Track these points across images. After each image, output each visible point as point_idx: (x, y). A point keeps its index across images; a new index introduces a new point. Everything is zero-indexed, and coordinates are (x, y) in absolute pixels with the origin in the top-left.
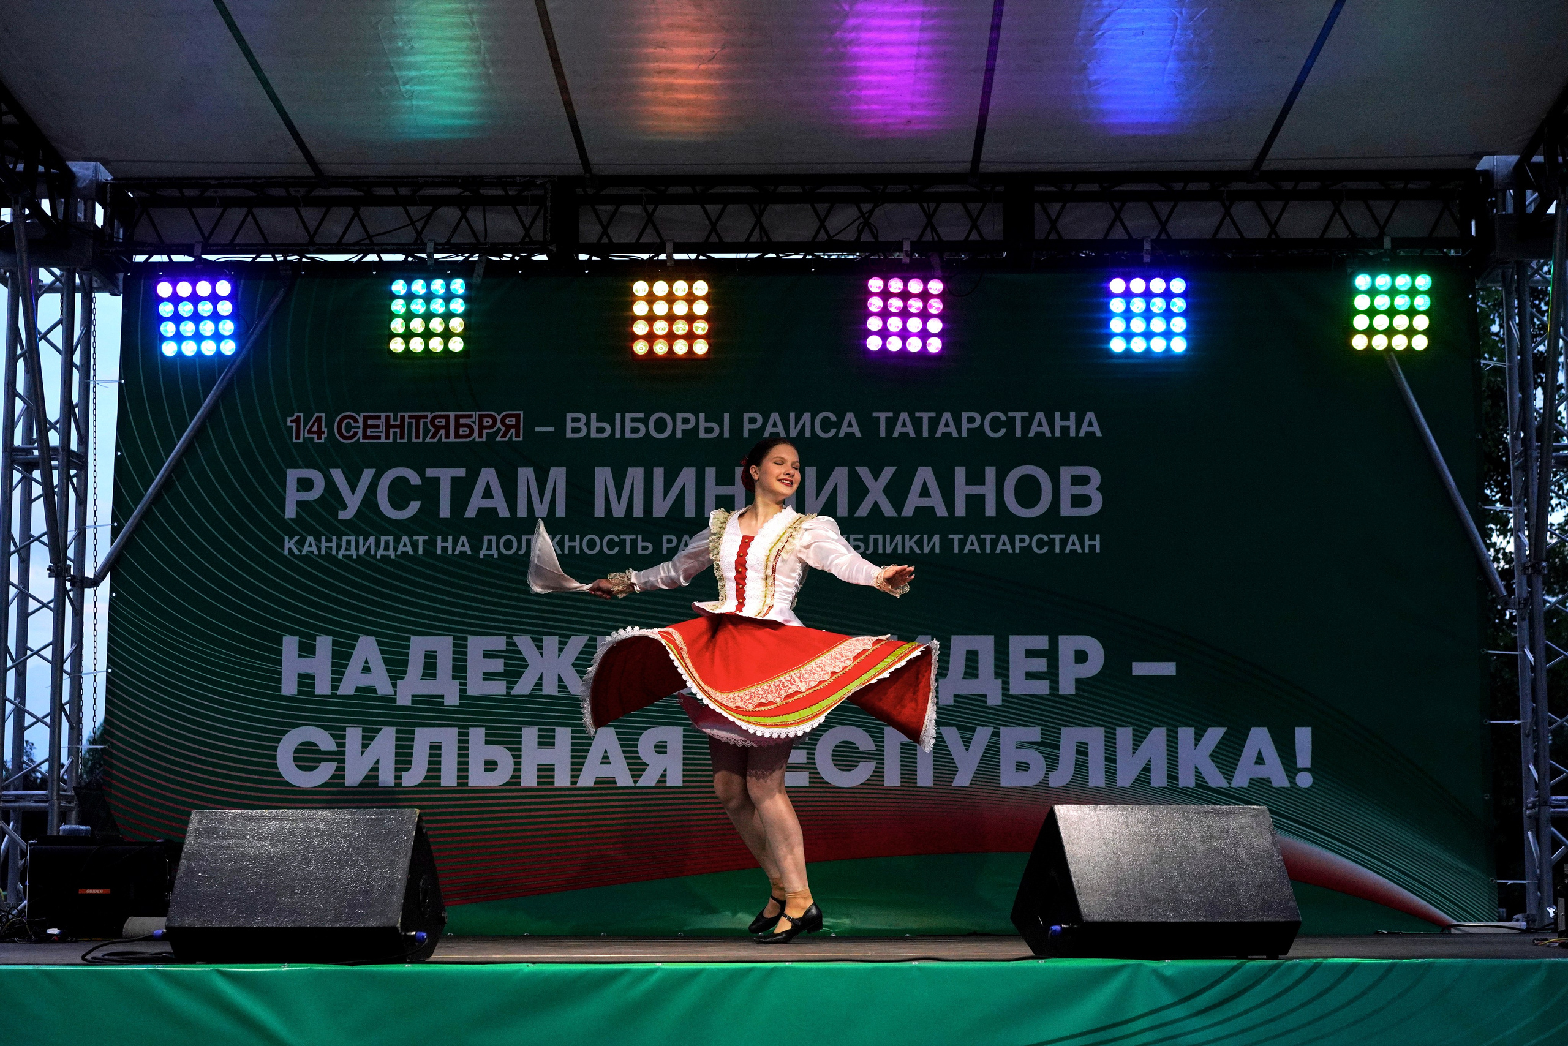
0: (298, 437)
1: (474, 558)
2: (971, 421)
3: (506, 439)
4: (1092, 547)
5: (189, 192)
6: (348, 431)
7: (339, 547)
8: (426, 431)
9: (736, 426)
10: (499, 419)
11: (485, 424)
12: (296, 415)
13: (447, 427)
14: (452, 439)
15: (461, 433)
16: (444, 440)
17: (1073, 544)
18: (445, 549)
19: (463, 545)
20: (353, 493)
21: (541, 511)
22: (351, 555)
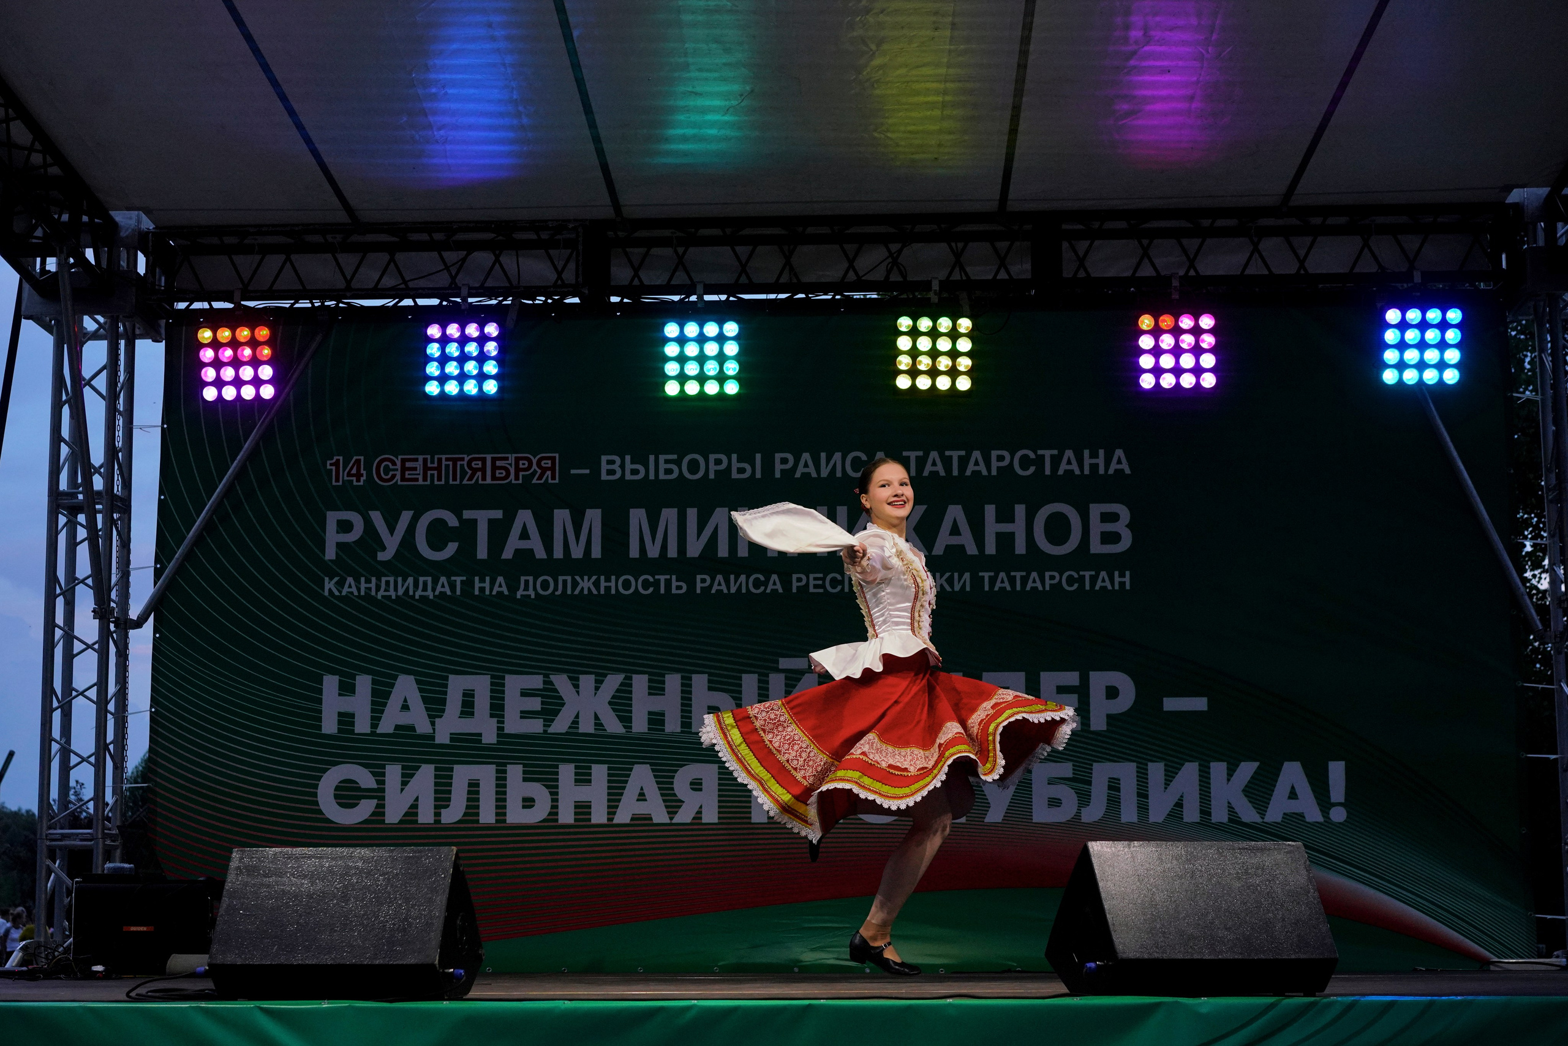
0: (337, 480)
1: (512, 598)
2: (1000, 459)
3: (542, 481)
4: (1122, 584)
5: (230, 240)
6: (386, 474)
7: (378, 588)
8: (463, 473)
9: (768, 466)
10: (535, 461)
11: (521, 466)
12: (335, 458)
13: (483, 470)
14: (489, 481)
15: (497, 475)
16: (480, 482)
17: (1103, 580)
18: (482, 590)
19: (500, 586)
20: (392, 535)
21: (577, 553)
22: (391, 596)
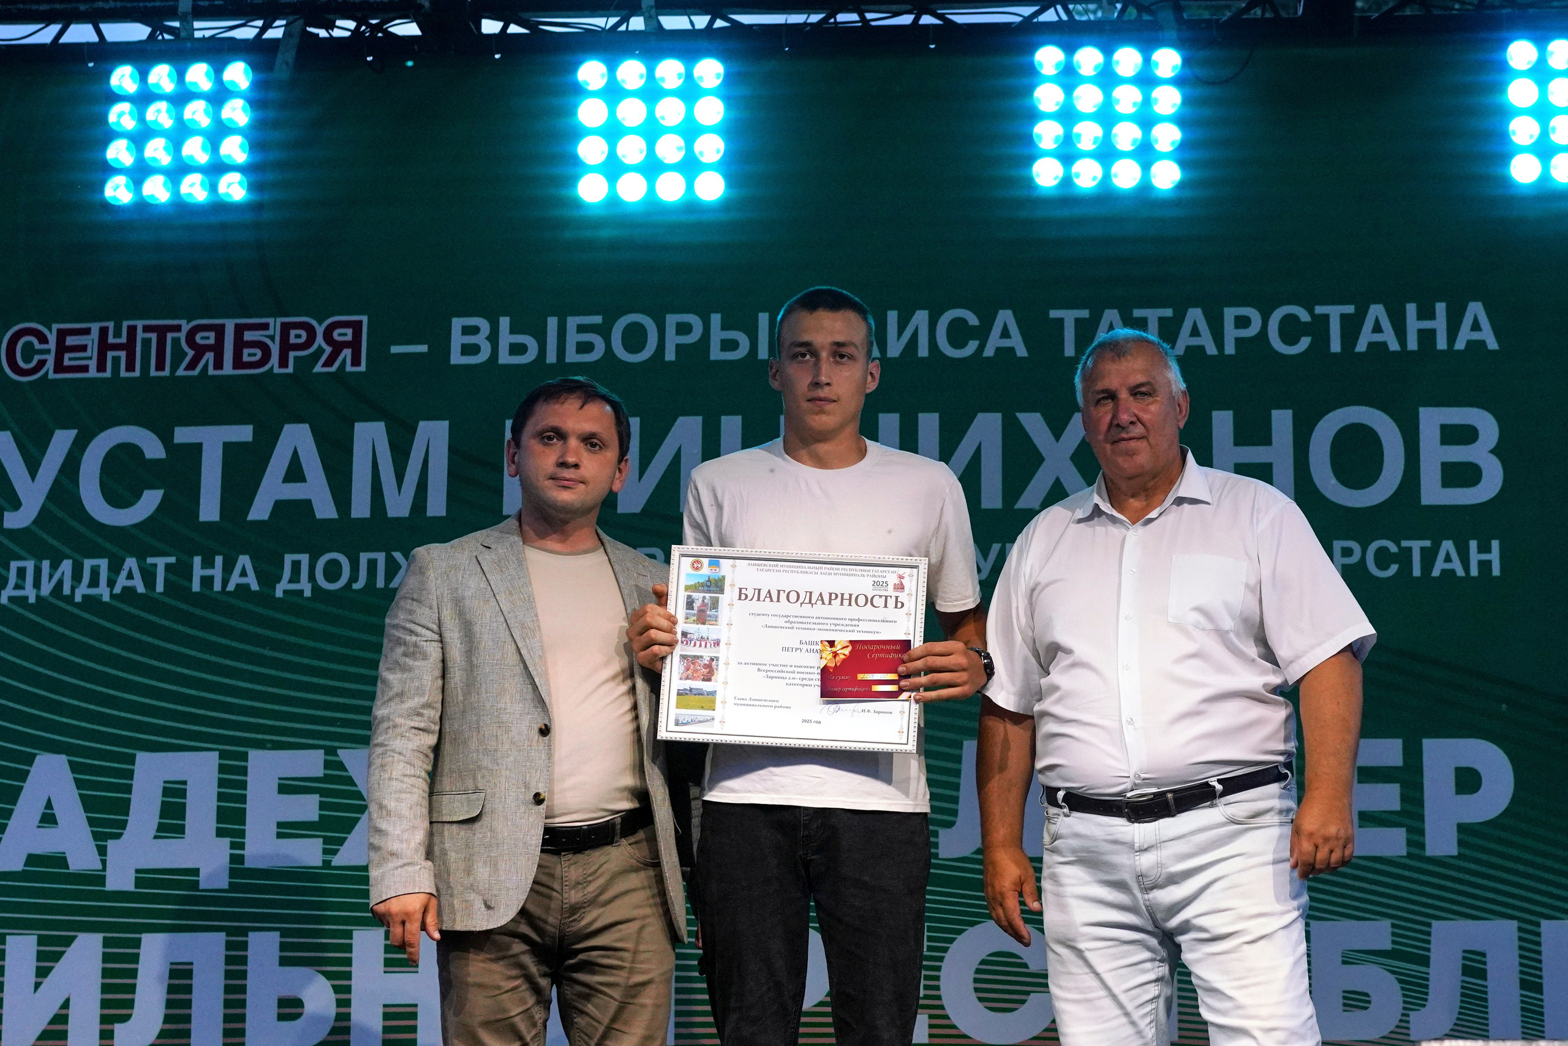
1: (265, 598)
2: (1241, 323)
3: (333, 369)
4: (1485, 565)
6: (27, 359)
7: (3, 583)
8: (178, 356)
10: (320, 330)
11: (293, 340)
13: (218, 349)
14: (228, 369)
15: (246, 358)
16: (211, 371)
17: (1448, 559)
18: (207, 581)
19: (244, 573)
20: (33, 477)
21: (399, 506)
22: (26, 598)
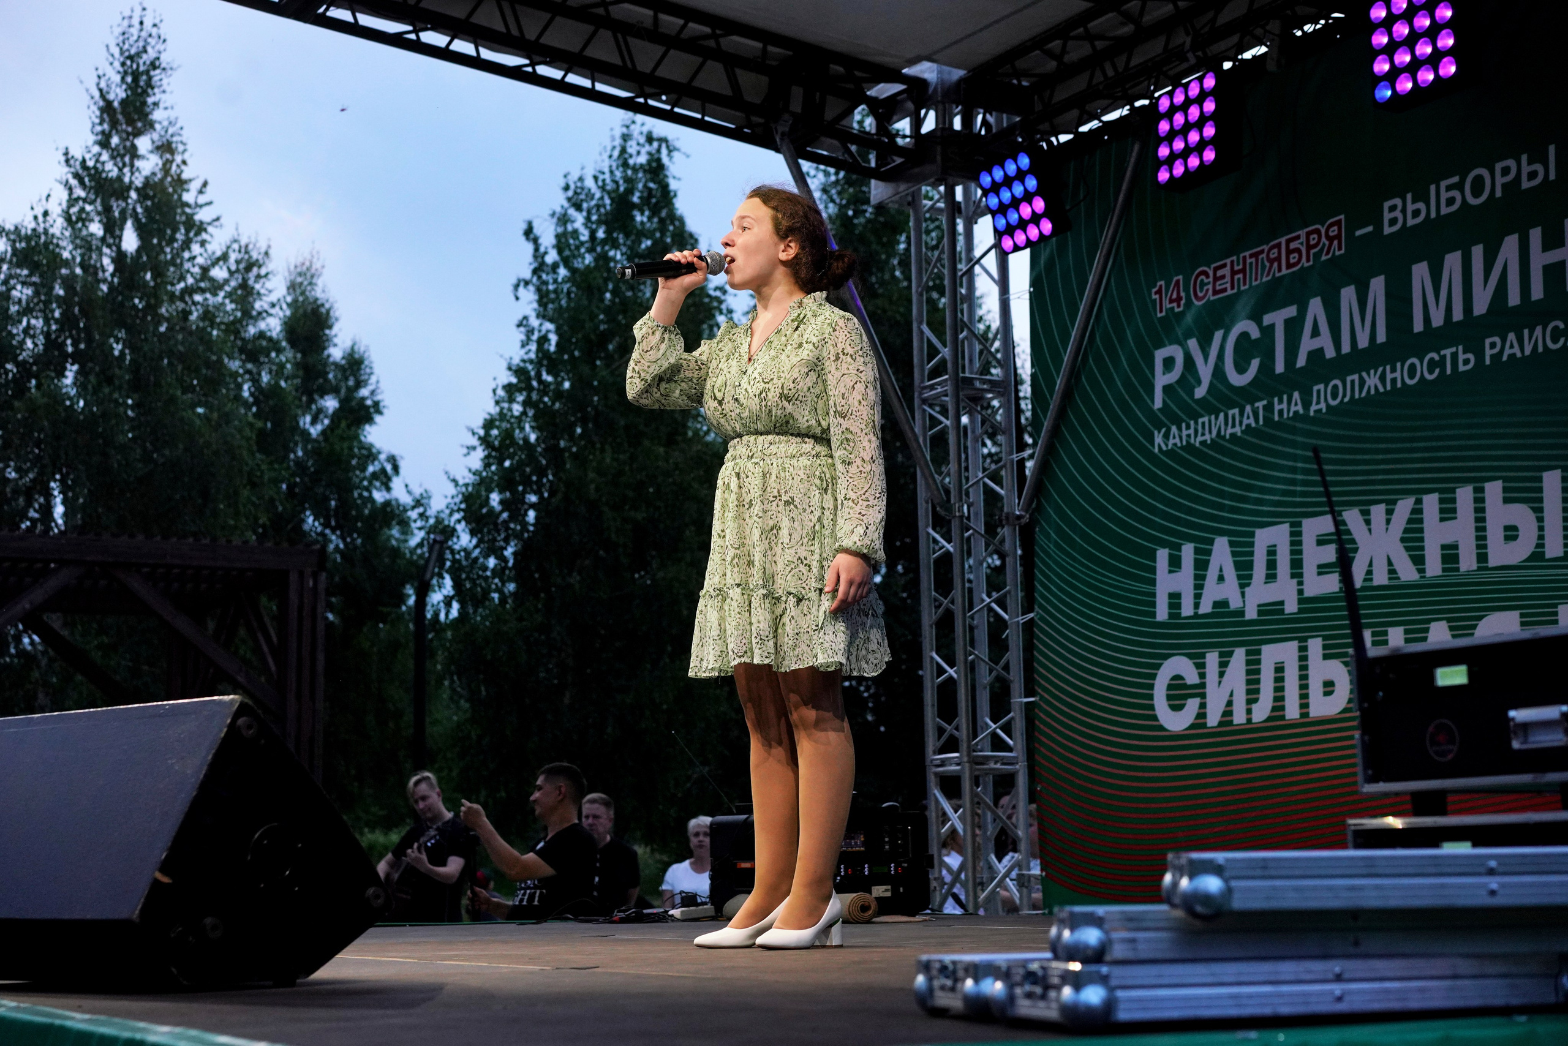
0: (1161, 311)
1: (1306, 417)
3: (1330, 256)
6: (1201, 291)
7: (1196, 433)
8: (1263, 267)
10: (1323, 231)
11: (1312, 243)
12: (1159, 284)
13: (1279, 258)
14: (1284, 270)
15: (1291, 261)
16: (1278, 274)
18: (1281, 412)
19: (1296, 404)
20: (1206, 365)
21: (1363, 340)
22: (1206, 440)
